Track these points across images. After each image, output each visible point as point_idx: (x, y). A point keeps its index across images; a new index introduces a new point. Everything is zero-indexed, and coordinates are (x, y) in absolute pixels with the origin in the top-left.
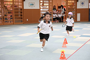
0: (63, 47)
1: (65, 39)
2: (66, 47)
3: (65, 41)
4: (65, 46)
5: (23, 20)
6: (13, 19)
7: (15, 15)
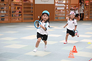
0: (69, 57)
1: (75, 47)
2: (74, 57)
3: (74, 49)
4: (72, 56)
5: (33, 17)
6: (22, 16)
7: (24, 11)
